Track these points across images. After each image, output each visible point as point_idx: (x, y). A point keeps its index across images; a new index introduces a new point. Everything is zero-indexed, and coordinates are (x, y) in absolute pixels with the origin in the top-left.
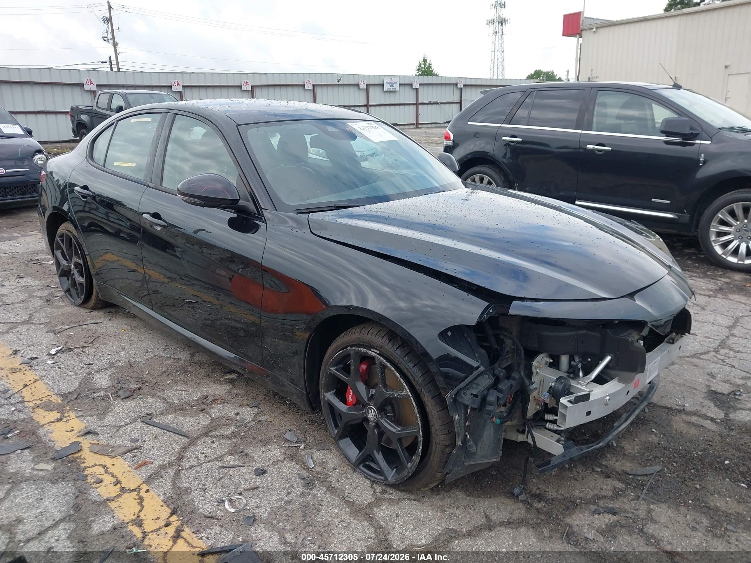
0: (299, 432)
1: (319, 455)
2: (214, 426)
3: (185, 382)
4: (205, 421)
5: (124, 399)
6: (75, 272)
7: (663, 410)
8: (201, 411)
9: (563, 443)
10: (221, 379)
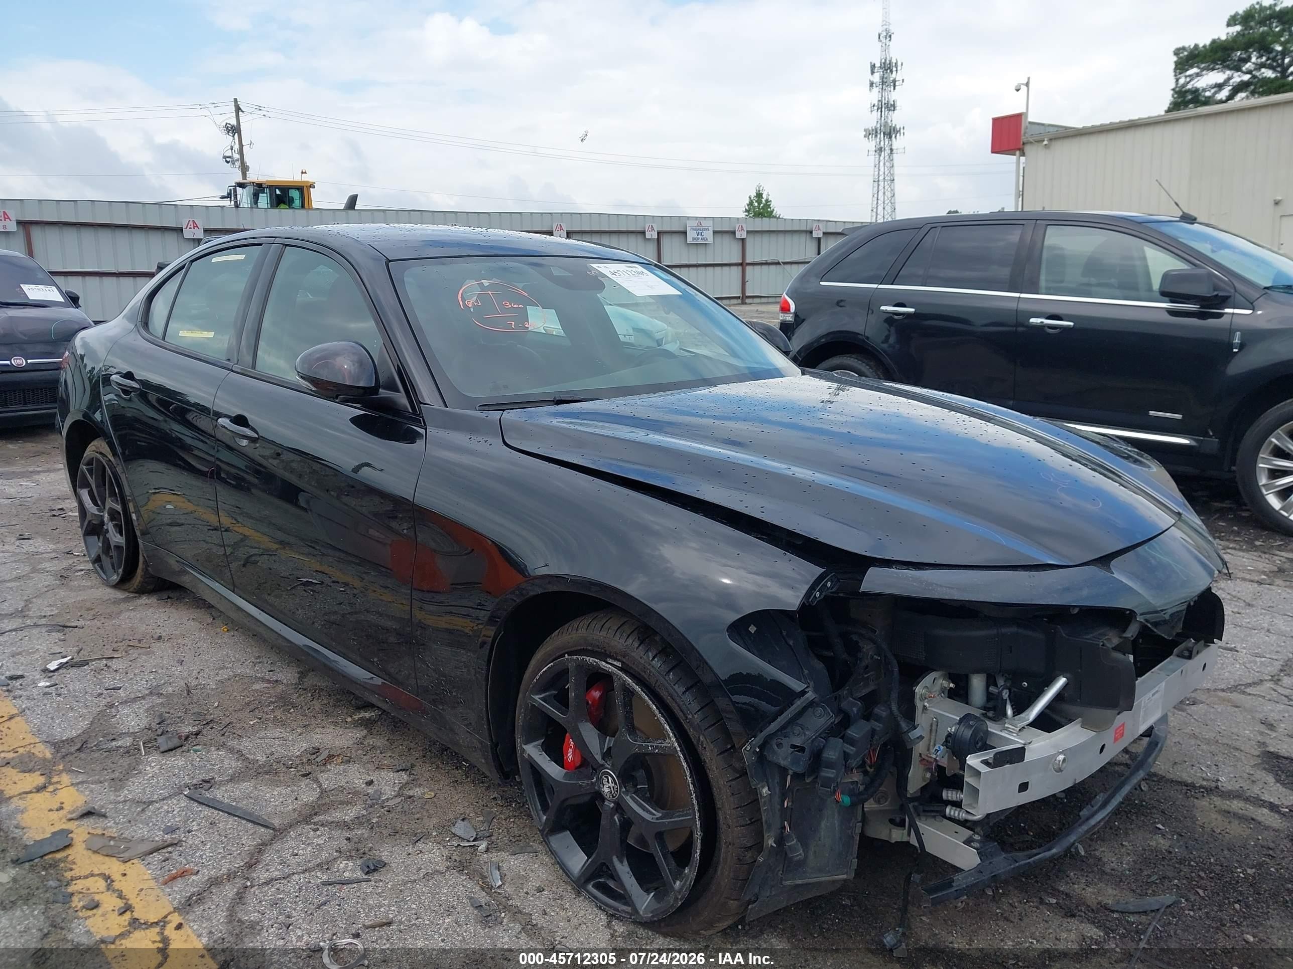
0: (481, 819)
1: (514, 863)
2: (323, 805)
3: (283, 724)
4: (308, 794)
5: (166, 751)
6: (110, 526)
7: (1176, 787)
8: (304, 776)
9: (977, 845)
10: (349, 719)
